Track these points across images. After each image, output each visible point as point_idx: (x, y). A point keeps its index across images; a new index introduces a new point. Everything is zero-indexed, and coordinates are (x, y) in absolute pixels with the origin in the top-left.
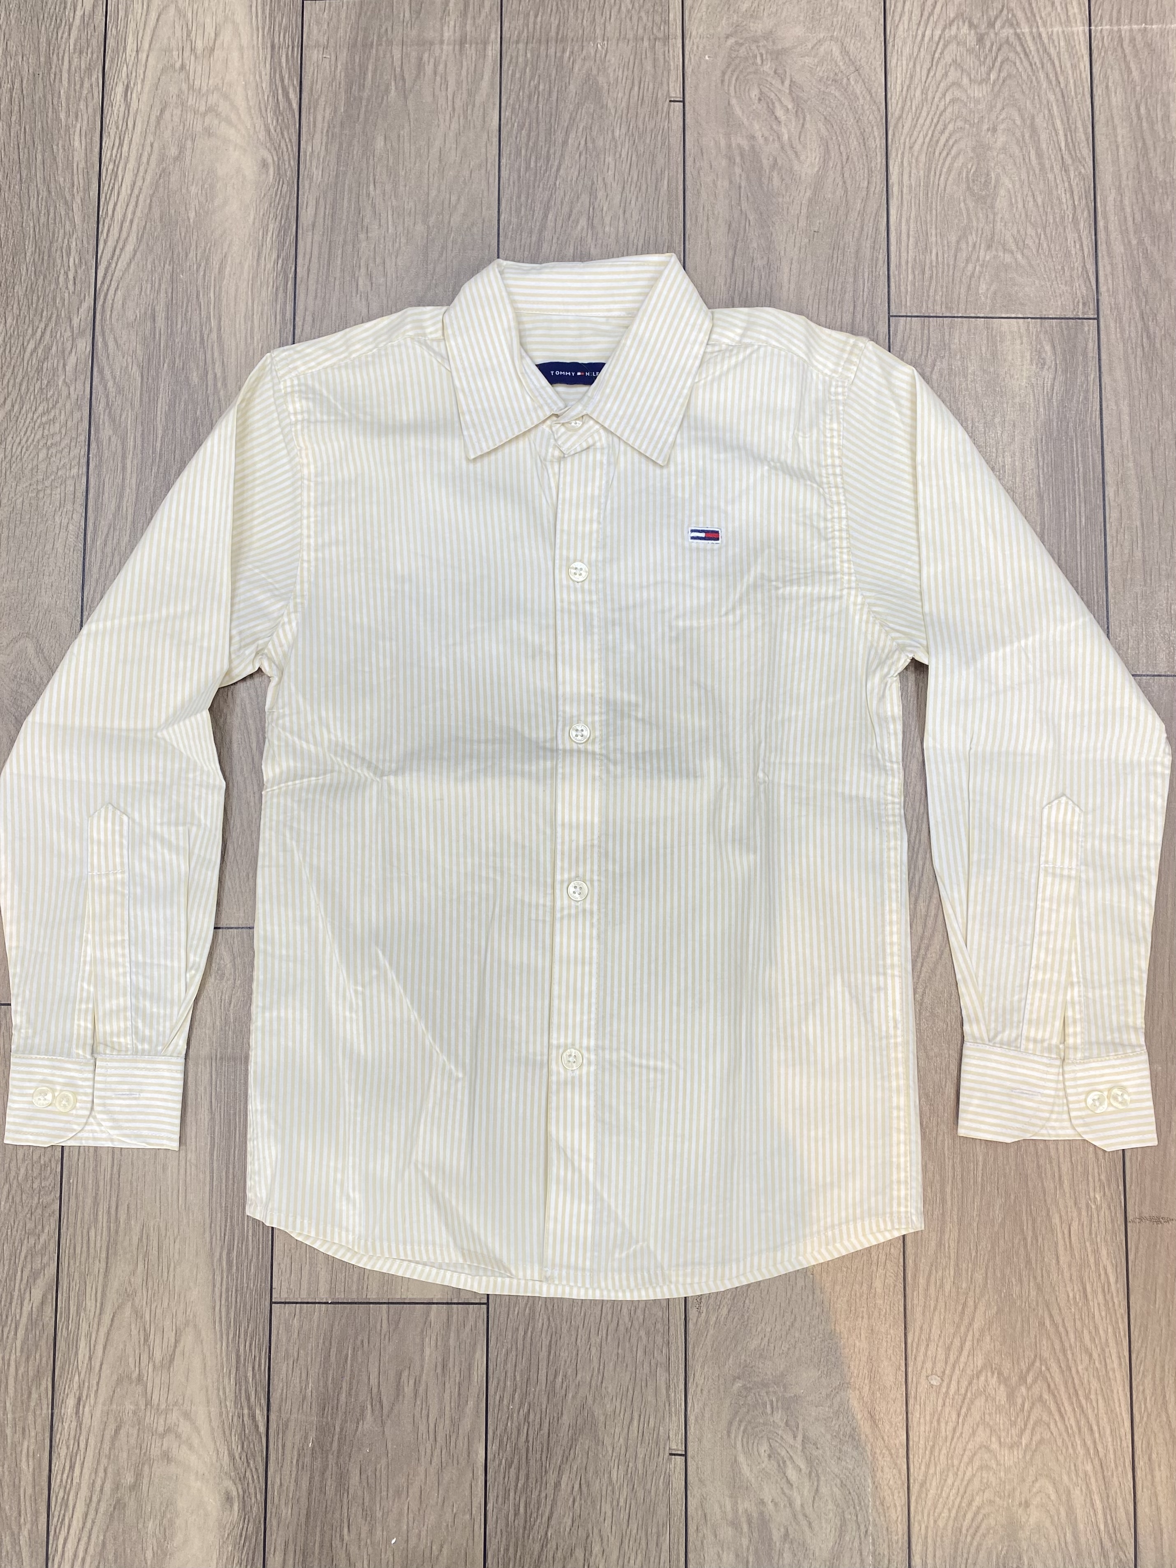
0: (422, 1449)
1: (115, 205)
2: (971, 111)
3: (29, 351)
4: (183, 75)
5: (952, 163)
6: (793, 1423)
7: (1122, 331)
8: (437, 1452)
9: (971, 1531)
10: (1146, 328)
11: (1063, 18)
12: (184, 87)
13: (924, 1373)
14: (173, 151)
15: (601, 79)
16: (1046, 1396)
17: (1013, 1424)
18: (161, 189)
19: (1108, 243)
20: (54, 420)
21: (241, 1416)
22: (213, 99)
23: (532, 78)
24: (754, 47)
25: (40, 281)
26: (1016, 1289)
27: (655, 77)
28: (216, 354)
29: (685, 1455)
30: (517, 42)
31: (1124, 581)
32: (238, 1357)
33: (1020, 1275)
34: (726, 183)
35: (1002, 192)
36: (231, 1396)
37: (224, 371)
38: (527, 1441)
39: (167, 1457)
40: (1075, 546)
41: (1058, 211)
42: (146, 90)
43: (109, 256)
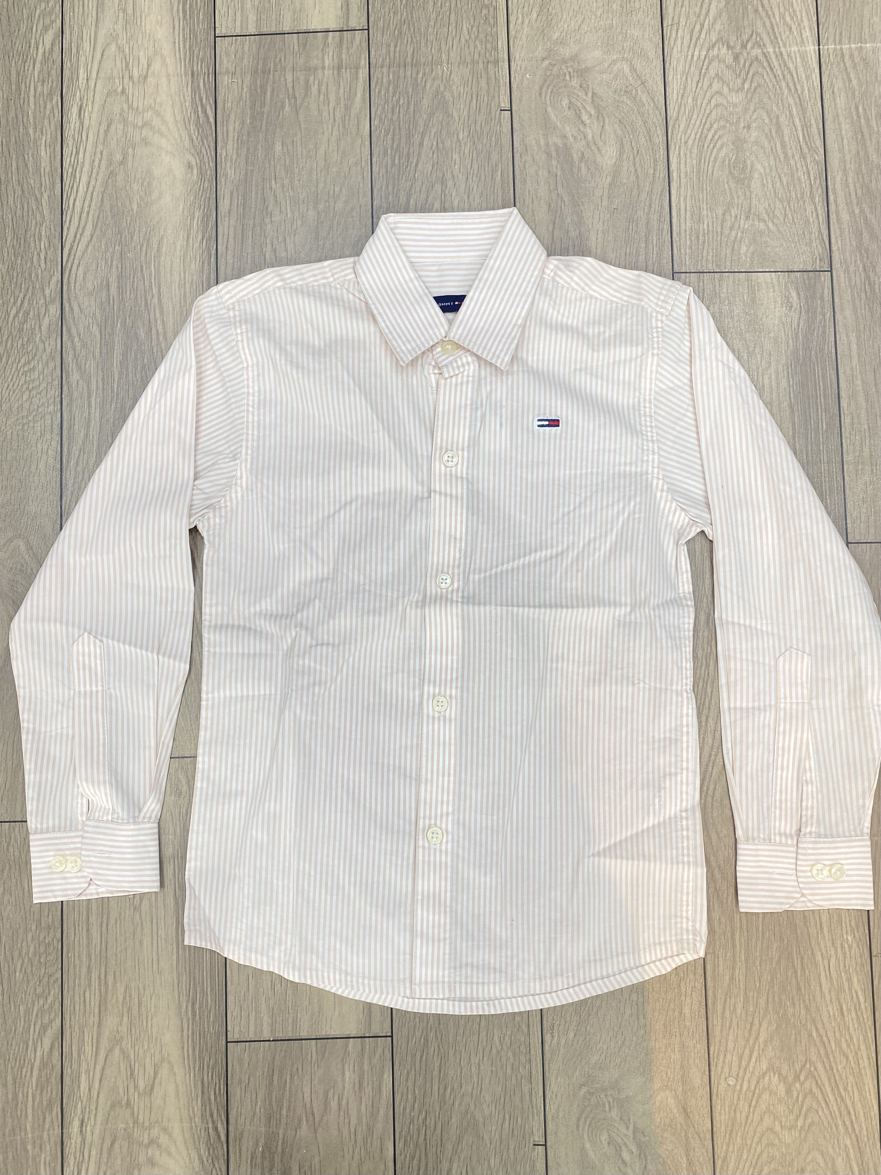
0: (346, 1148)
1: (75, 200)
2: (731, 113)
3: (12, 315)
4: (124, 98)
5: (718, 154)
6: (625, 1118)
7: (850, 280)
8: (357, 1151)
10: (868, 277)
11: (799, 40)
12: (125, 107)
13: (723, 1077)
14: (118, 157)
15: (447, 94)
16: (815, 1090)
17: (791, 1111)
18: (110, 187)
19: (837, 213)
20: (33, 369)
21: (207, 1129)
22: (148, 115)
23: (394, 95)
24: (563, 67)
25: (19, 261)
26: (791, 1010)
27: (488, 92)
28: (158, 315)
29: (545, 1145)
30: (382, 67)
31: (857, 471)
32: (203, 1083)
33: (793, 999)
34: (546, 173)
35: (756, 175)
36: (198, 1113)
37: (164, 328)
38: (425, 1139)
39: (152, 1162)
40: (819, 445)
41: (798, 189)
42: (95, 111)
43: (72, 240)
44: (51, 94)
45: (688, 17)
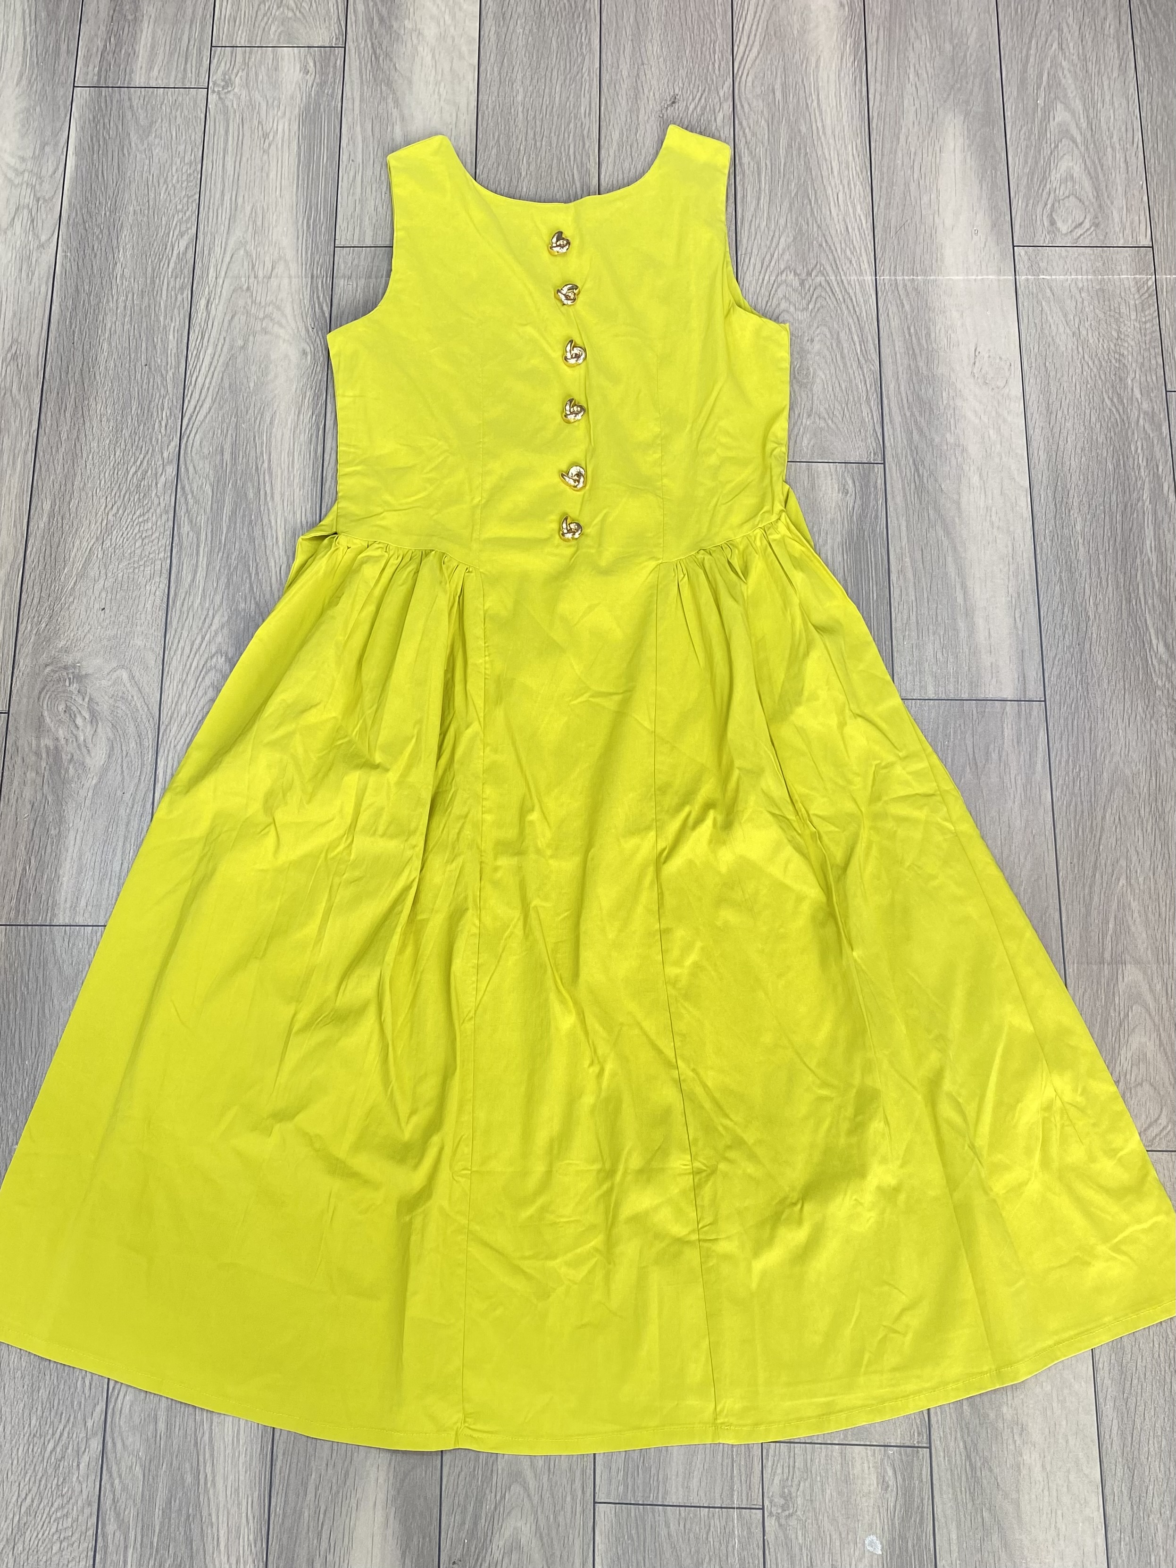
1: (197, 377)
3: (131, 473)
4: (248, 294)
7: (901, 472)
10: (917, 470)
11: (858, 271)
12: (249, 302)
14: (240, 343)
18: (230, 368)
19: (890, 415)
20: (147, 520)
22: (270, 309)
28: (267, 478)
31: (904, 636)
35: (818, 380)
40: (869, 613)
41: (855, 393)
42: (222, 303)
43: (192, 410)
44: (182, 289)
45: (760, 248)
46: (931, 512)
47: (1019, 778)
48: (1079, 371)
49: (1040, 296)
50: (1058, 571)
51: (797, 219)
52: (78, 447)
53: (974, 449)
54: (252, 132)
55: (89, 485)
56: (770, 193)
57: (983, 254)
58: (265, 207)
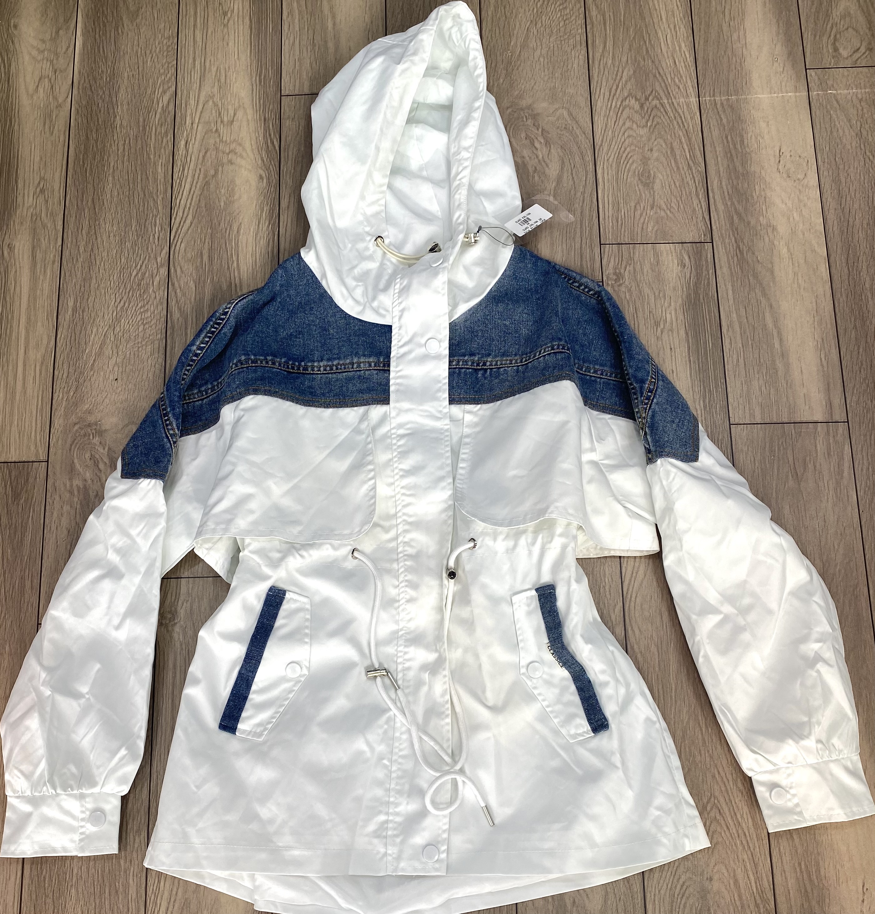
1: (180, 200)
2: (639, 141)
3: (134, 274)
4: (217, 135)
5: (631, 167)
7: (726, 248)
9: (680, 896)
10: (738, 247)
11: (685, 94)
12: (218, 140)
14: (212, 172)
16: (718, 817)
18: (205, 192)
19: (715, 204)
20: (147, 310)
22: (233, 146)
24: (522, 113)
26: (698, 758)
28: (236, 274)
33: (700, 750)
35: (657, 181)
40: (707, 358)
41: (687, 189)
42: (197, 143)
43: (177, 225)
44: (166, 133)
45: (607, 81)
46: (751, 278)
47: (831, 482)
48: (862, 163)
49: (828, 107)
50: (853, 320)
51: (635, 57)
52: (93, 257)
53: (783, 228)
54: (215, 11)
55: (102, 285)
56: (614, 37)
57: (783, 76)
58: (227, 69)
